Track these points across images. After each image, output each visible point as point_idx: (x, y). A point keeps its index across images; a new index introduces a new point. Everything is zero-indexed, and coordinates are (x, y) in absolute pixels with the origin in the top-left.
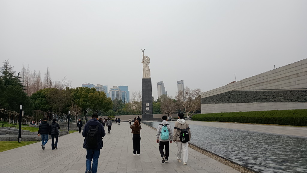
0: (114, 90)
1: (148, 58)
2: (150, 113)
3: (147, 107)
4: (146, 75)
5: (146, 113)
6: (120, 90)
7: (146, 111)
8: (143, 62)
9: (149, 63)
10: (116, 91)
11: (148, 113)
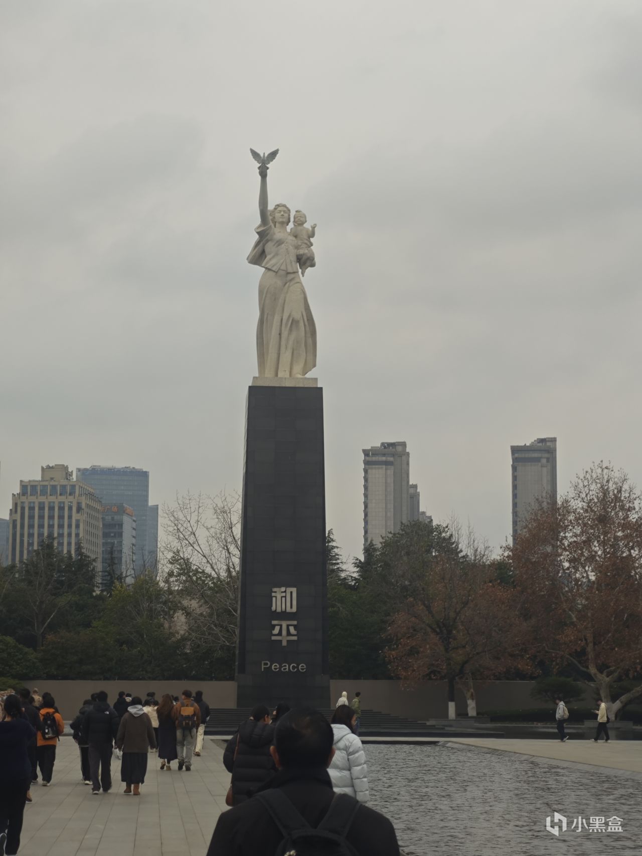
0: (44, 492)
1: (300, 221)
2: (302, 667)
3: (284, 616)
4: (286, 357)
5: (275, 667)
6: (91, 496)
7: (275, 650)
8: (258, 257)
9: (306, 261)
10: (56, 500)
11: (286, 667)
